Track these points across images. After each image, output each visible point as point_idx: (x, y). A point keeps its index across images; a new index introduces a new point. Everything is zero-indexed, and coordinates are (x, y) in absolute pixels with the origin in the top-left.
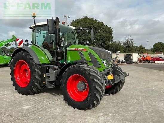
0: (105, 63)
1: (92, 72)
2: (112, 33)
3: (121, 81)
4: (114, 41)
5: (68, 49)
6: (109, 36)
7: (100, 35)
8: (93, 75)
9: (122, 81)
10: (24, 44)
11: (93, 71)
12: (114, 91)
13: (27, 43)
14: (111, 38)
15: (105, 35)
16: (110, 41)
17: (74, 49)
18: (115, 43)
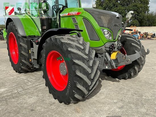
0: (106, 33)
1: (72, 48)
2: (148, 3)
3: (138, 60)
4: (150, 12)
5: (61, 15)
6: (145, 7)
7: (134, 6)
8: (73, 53)
9: (139, 62)
10: (16, 13)
11: (76, 46)
12: (127, 75)
13: (20, 12)
14: (147, 9)
15: (139, 5)
16: (145, 13)
17: (67, 14)
18: (152, 14)
